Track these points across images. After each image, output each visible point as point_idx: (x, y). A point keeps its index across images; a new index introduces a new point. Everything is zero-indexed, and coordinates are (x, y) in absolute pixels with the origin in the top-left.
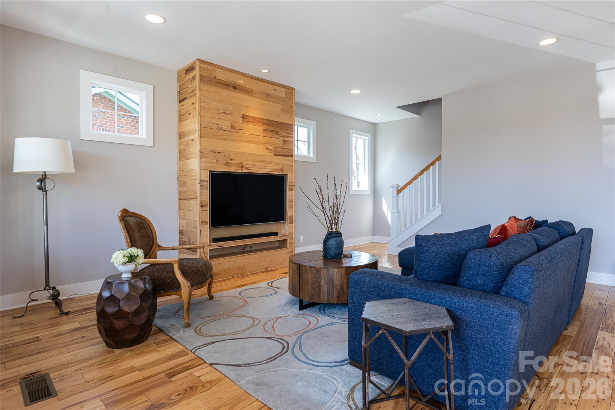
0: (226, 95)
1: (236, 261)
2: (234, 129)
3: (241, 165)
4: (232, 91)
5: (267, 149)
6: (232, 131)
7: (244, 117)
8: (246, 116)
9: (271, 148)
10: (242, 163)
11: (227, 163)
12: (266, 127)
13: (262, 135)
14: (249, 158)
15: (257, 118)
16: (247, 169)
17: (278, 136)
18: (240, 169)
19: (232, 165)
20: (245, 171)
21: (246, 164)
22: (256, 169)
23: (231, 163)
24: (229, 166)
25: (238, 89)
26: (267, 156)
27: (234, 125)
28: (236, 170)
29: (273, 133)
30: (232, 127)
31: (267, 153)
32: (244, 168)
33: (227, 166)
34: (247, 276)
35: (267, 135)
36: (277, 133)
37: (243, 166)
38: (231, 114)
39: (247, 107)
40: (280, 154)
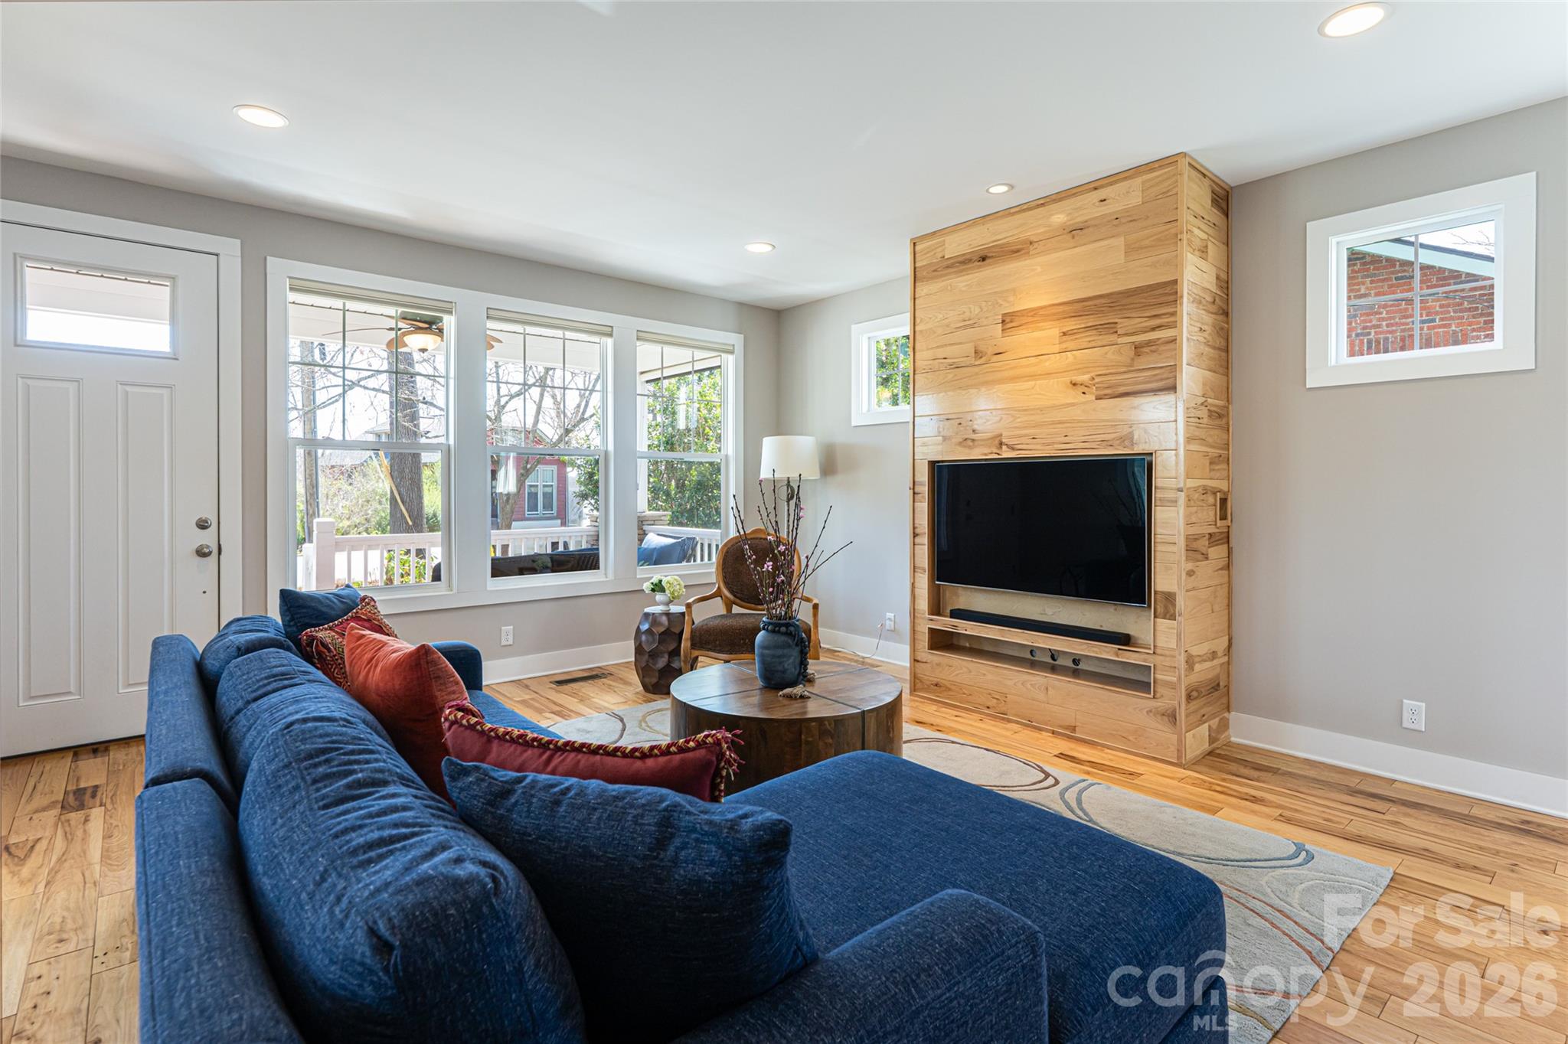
0: (965, 286)
1: (984, 675)
2: (981, 357)
3: (997, 442)
4: (980, 267)
5: (1074, 384)
6: (977, 363)
7: (1008, 321)
8: (1012, 315)
9: (1084, 378)
10: (1001, 435)
11: (966, 439)
12: (1071, 325)
13: (1057, 348)
14: (1019, 420)
15: (1041, 308)
16: (1013, 449)
17: (1113, 338)
18: (995, 451)
19: (976, 443)
20: (1007, 454)
21: (1010, 437)
22: (1039, 447)
23: (973, 440)
24: (970, 447)
25: (992, 257)
26: (1073, 405)
27: (982, 348)
28: (986, 455)
29: (1094, 332)
30: (978, 353)
31: (1074, 397)
32: (1004, 447)
33: (965, 447)
34: (1009, 721)
35: (1071, 345)
36: (1111, 328)
37: (1001, 444)
38: (976, 325)
39: (1014, 291)
40: (1122, 390)
